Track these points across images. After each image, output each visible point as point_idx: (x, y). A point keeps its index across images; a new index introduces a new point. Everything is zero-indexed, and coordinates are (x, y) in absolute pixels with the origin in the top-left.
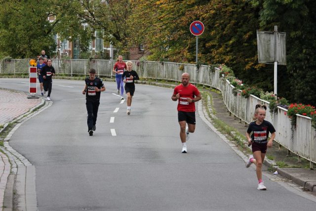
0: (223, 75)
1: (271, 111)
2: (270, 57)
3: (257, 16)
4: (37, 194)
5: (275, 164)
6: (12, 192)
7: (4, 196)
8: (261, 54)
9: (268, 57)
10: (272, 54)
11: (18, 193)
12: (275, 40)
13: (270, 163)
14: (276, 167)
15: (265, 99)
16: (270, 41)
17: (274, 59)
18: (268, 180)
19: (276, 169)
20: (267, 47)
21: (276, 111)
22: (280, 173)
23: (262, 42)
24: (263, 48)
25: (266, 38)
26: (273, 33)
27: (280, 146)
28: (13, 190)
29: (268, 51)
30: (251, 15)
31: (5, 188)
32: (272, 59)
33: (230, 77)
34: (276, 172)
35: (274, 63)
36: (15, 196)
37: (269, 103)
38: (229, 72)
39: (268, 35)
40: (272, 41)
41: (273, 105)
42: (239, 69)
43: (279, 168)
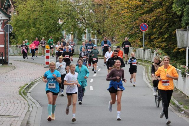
0: (158, 55)
1: (182, 76)
2: (184, 44)
3: (181, 20)
4: (41, 124)
5: (183, 107)
6: (26, 122)
7: (21, 124)
8: (179, 43)
9: (183, 44)
10: (185, 43)
11: (30, 123)
12: (187, 35)
13: (180, 106)
14: (183, 109)
15: (180, 69)
16: (184, 35)
17: (186, 45)
18: (178, 116)
19: (183, 110)
20: (182, 39)
21: (185, 76)
22: (185, 113)
23: (180, 35)
24: (180, 39)
25: (182, 33)
26: (186, 31)
27: (187, 96)
28: (27, 122)
29: (183, 41)
30: (177, 20)
31: (23, 120)
32: (185, 46)
33: (162, 56)
34: (183, 112)
35: (186, 48)
36: (28, 125)
37: (181, 71)
38: (162, 53)
39: (183, 31)
40: (185, 35)
41: (183, 72)
42: (170, 51)
43: (185, 110)
